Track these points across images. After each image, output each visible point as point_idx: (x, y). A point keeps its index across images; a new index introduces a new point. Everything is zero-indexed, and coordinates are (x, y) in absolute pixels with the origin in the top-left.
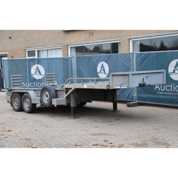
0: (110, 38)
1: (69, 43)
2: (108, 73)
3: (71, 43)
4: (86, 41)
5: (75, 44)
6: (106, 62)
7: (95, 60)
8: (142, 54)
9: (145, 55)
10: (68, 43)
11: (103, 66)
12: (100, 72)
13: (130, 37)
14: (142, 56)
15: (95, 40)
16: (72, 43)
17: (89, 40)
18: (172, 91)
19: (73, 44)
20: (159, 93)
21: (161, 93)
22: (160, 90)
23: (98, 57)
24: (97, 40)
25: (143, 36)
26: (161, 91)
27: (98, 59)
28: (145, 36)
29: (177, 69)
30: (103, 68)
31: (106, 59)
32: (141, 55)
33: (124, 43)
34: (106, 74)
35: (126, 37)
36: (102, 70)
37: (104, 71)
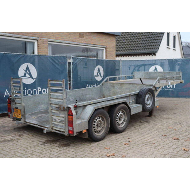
2: (36, 77)
6: (33, 63)
7: (14, 60)
11: (27, 68)
13: (49, 39)
30: (28, 72)
33: (43, 44)
34: (33, 78)
35: (45, 39)
36: (27, 74)
37: (30, 74)
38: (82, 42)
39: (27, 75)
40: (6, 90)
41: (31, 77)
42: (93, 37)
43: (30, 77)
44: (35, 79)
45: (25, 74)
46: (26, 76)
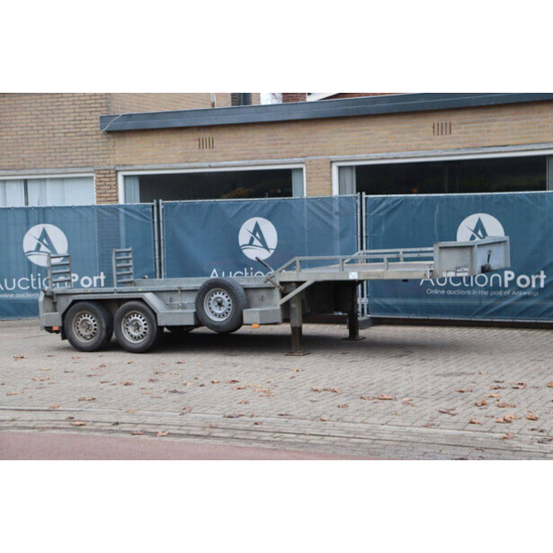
0: (271, 158)
1: (121, 163)
2: (274, 247)
3: (130, 165)
4: (187, 162)
5: (146, 167)
6: (268, 217)
7: (231, 213)
8: (384, 199)
9: (393, 203)
10: (118, 165)
11: (257, 228)
12: (251, 243)
13: (333, 158)
14: (384, 204)
15: (220, 161)
16: (133, 165)
17: (196, 159)
18: (467, 285)
19: (141, 167)
20: (432, 292)
21: (436, 292)
22: (433, 284)
23: (241, 207)
24: (227, 161)
25: (373, 156)
26: (437, 287)
27: (241, 209)
28: (379, 155)
29: (479, 236)
30: (257, 235)
31: (267, 210)
32: (381, 202)
33: (317, 171)
34: (268, 249)
35: (323, 157)
36: (255, 240)
37: (262, 240)
38: (446, 146)
39: (256, 242)
40: (215, 271)
41: (265, 246)
42: (496, 123)
43: (260, 245)
44: (272, 252)
45: (252, 240)
46: (254, 243)
